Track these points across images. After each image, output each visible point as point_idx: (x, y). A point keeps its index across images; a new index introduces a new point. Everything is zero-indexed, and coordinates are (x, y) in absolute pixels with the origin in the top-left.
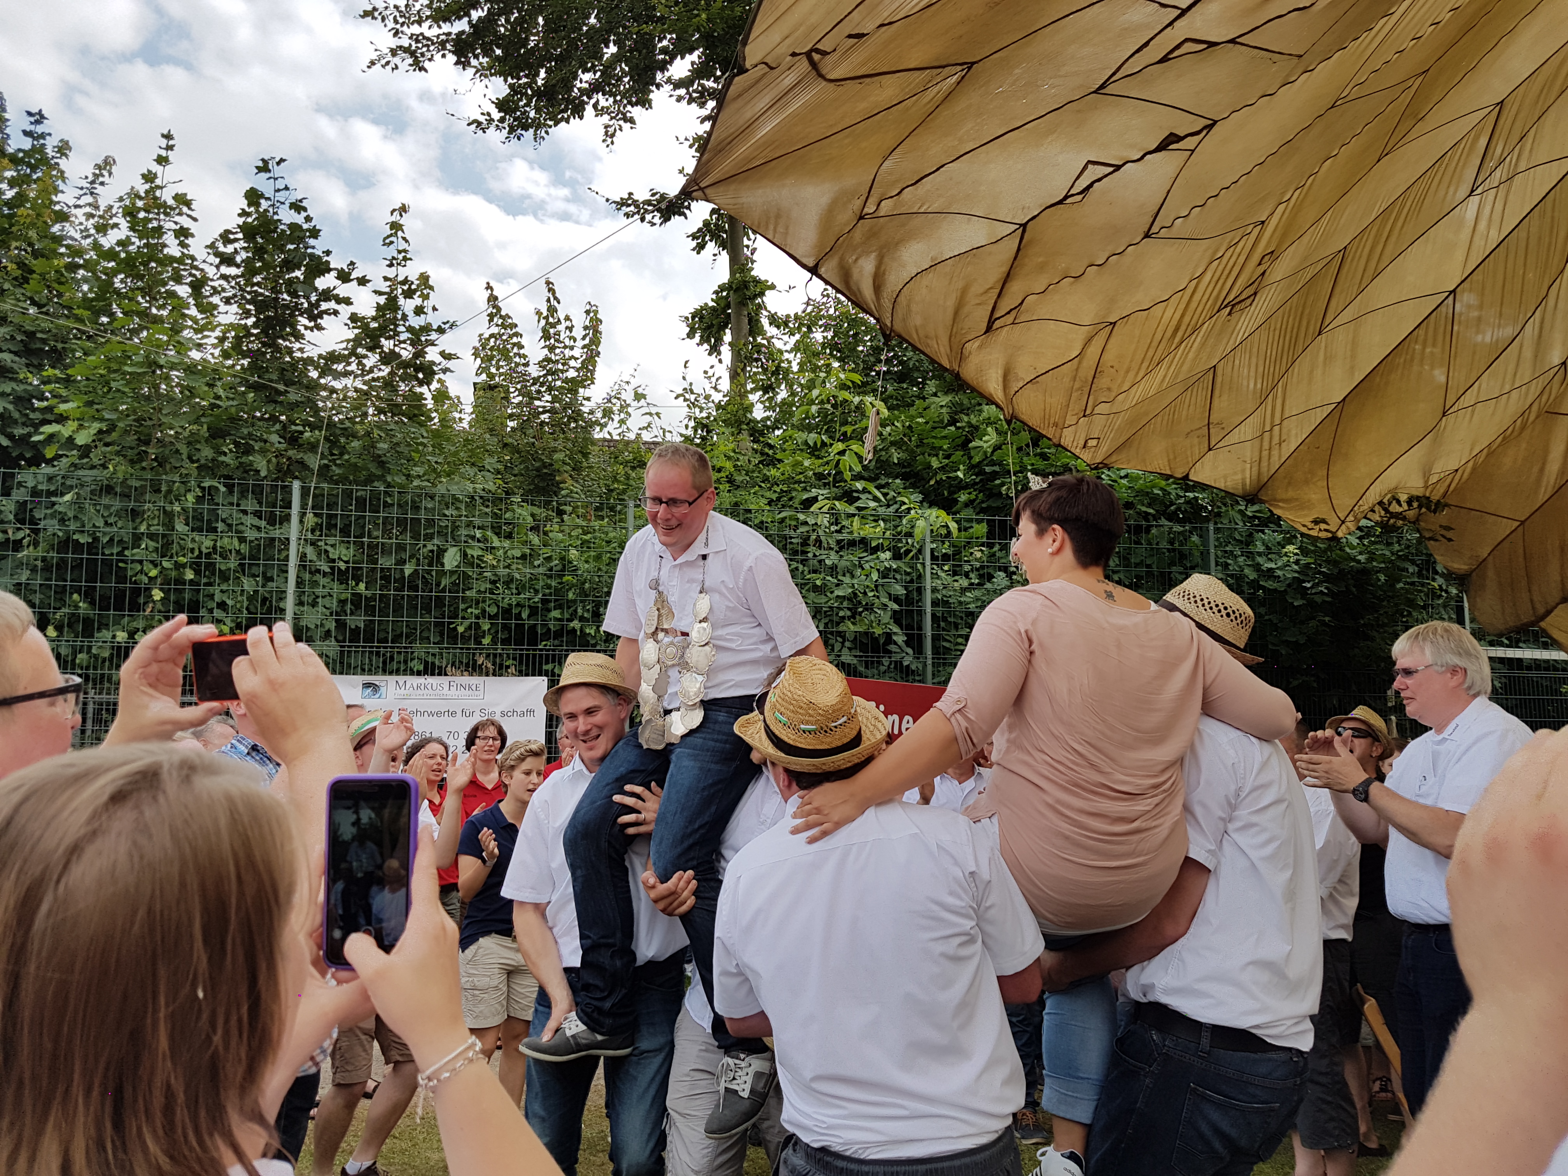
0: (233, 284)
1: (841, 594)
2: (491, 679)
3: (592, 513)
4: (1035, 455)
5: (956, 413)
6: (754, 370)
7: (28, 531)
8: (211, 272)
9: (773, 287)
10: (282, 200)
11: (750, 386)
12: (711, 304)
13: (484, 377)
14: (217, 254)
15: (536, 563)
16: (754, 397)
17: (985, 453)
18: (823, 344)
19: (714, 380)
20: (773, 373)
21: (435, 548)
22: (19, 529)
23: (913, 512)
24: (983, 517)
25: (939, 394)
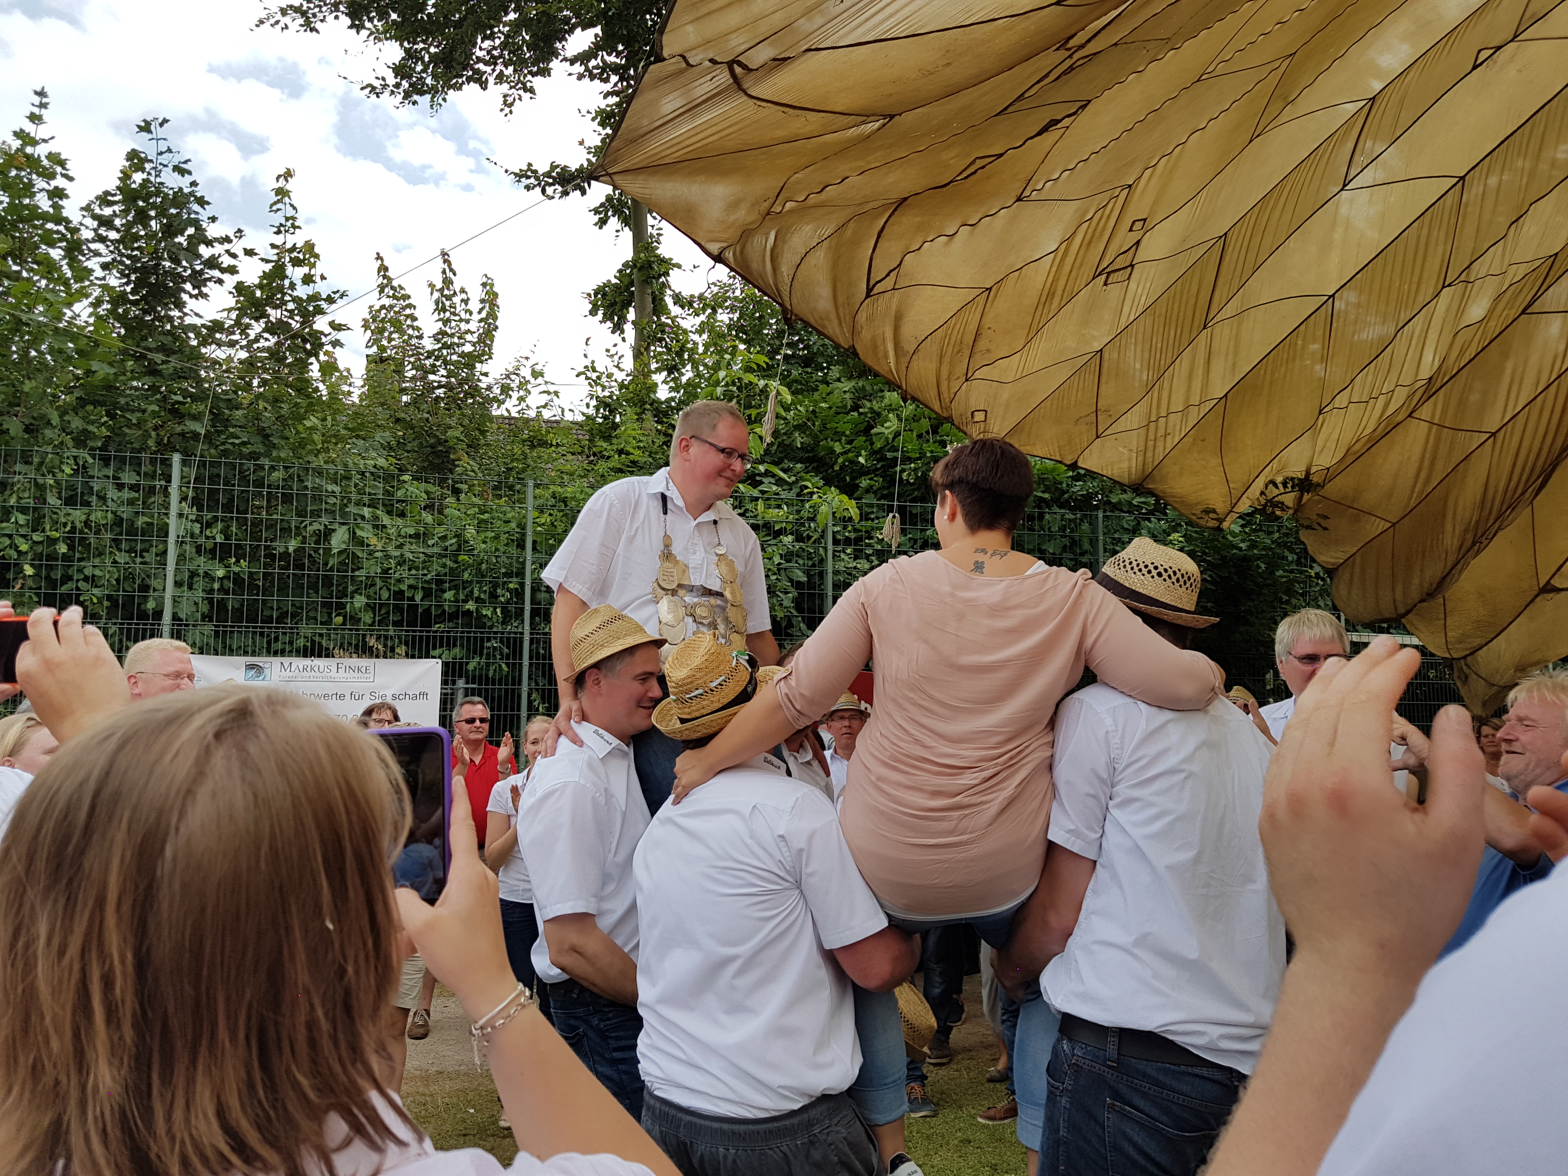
0: (112, 248)
2: (381, 661)
3: (489, 491)
4: (934, 442)
5: (859, 399)
6: (659, 349)
8: (88, 234)
9: (679, 266)
10: (165, 163)
11: (654, 366)
12: (614, 281)
13: (375, 349)
14: (95, 217)
15: (430, 542)
16: (658, 378)
17: (887, 438)
18: (729, 327)
19: (616, 358)
20: (677, 353)
21: (322, 528)
23: (815, 497)
24: (882, 502)
25: (843, 380)
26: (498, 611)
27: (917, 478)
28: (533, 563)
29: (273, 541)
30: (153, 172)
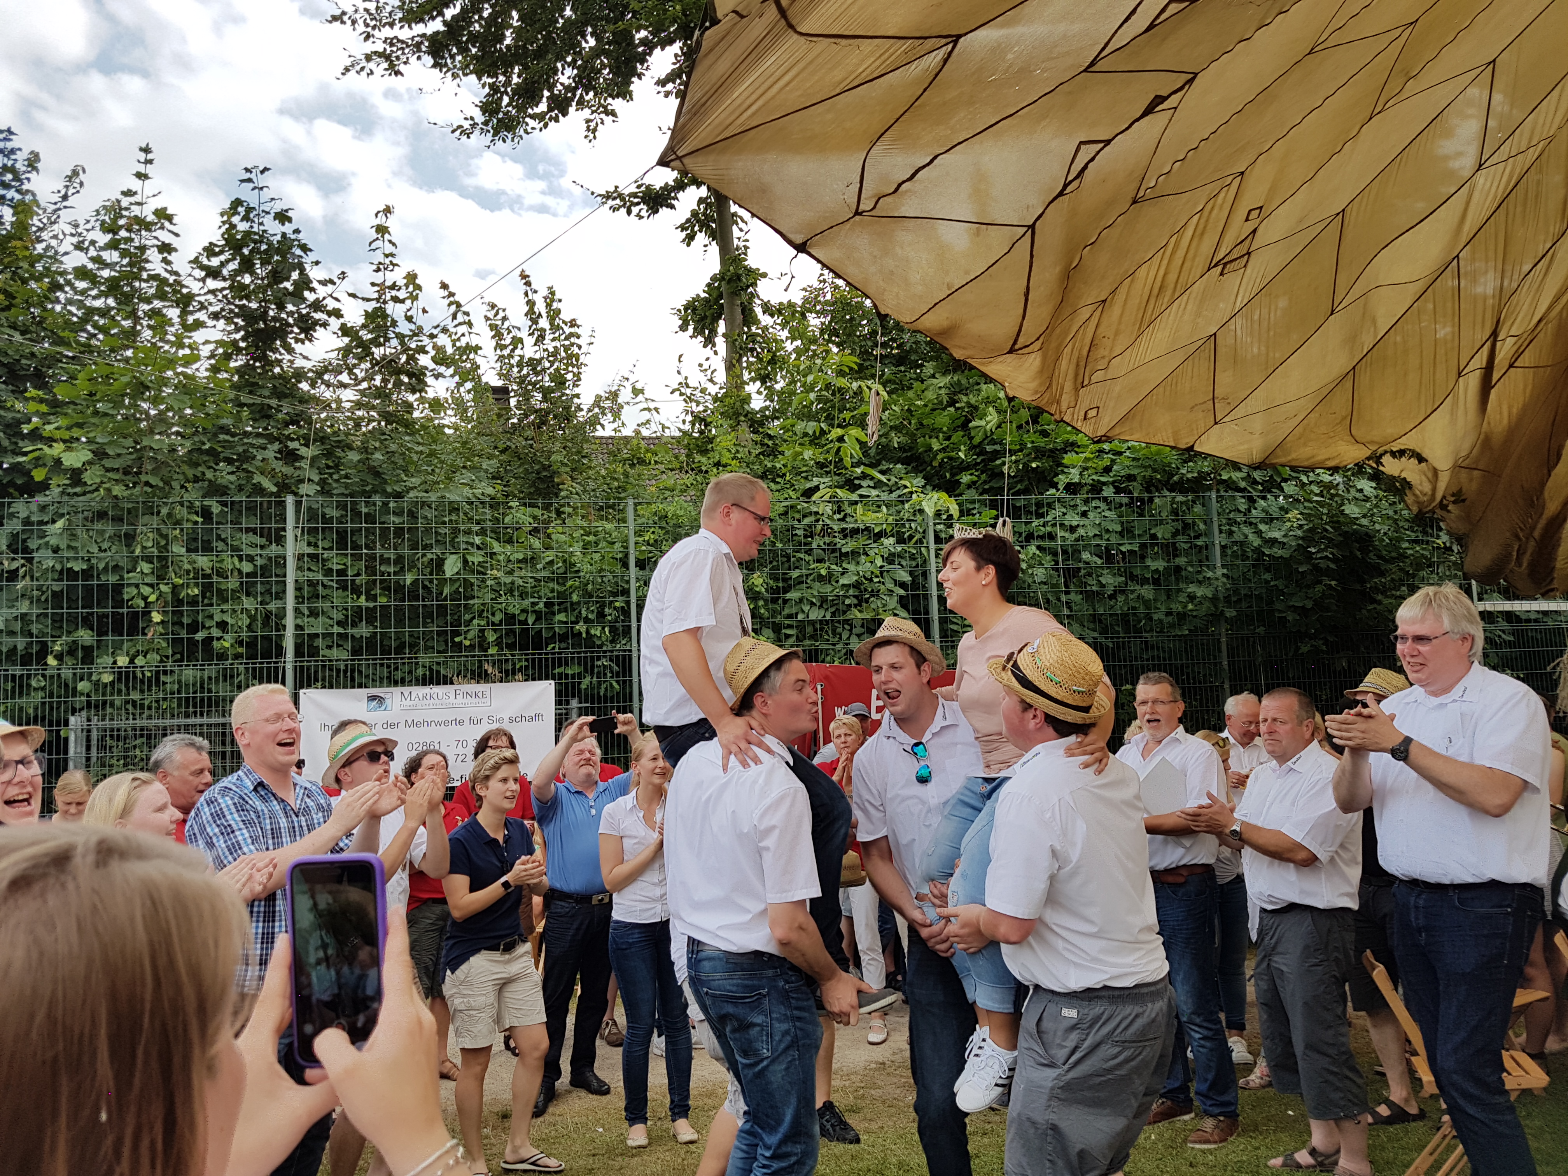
0: (220, 297)
1: (846, 582)
2: (498, 684)
3: (593, 513)
4: (1035, 432)
5: (955, 394)
6: (751, 359)
7: (22, 561)
8: (195, 287)
9: (764, 275)
10: (267, 209)
11: (747, 377)
12: (703, 295)
14: (202, 267)
15: (538, 567)
16: (751, 388)
17: (986, 432)
18: (821, 331)
19: (709, 372)
20: (769, 363)
21: (434, 557)
22: (14, 559)
23: (914, 496)
24: (986, 497)
25: (937, 375)
26: (607, 629)
27: (1018, 470)
28: (638, 580)
29: (389, 574)
30: (256, 220)
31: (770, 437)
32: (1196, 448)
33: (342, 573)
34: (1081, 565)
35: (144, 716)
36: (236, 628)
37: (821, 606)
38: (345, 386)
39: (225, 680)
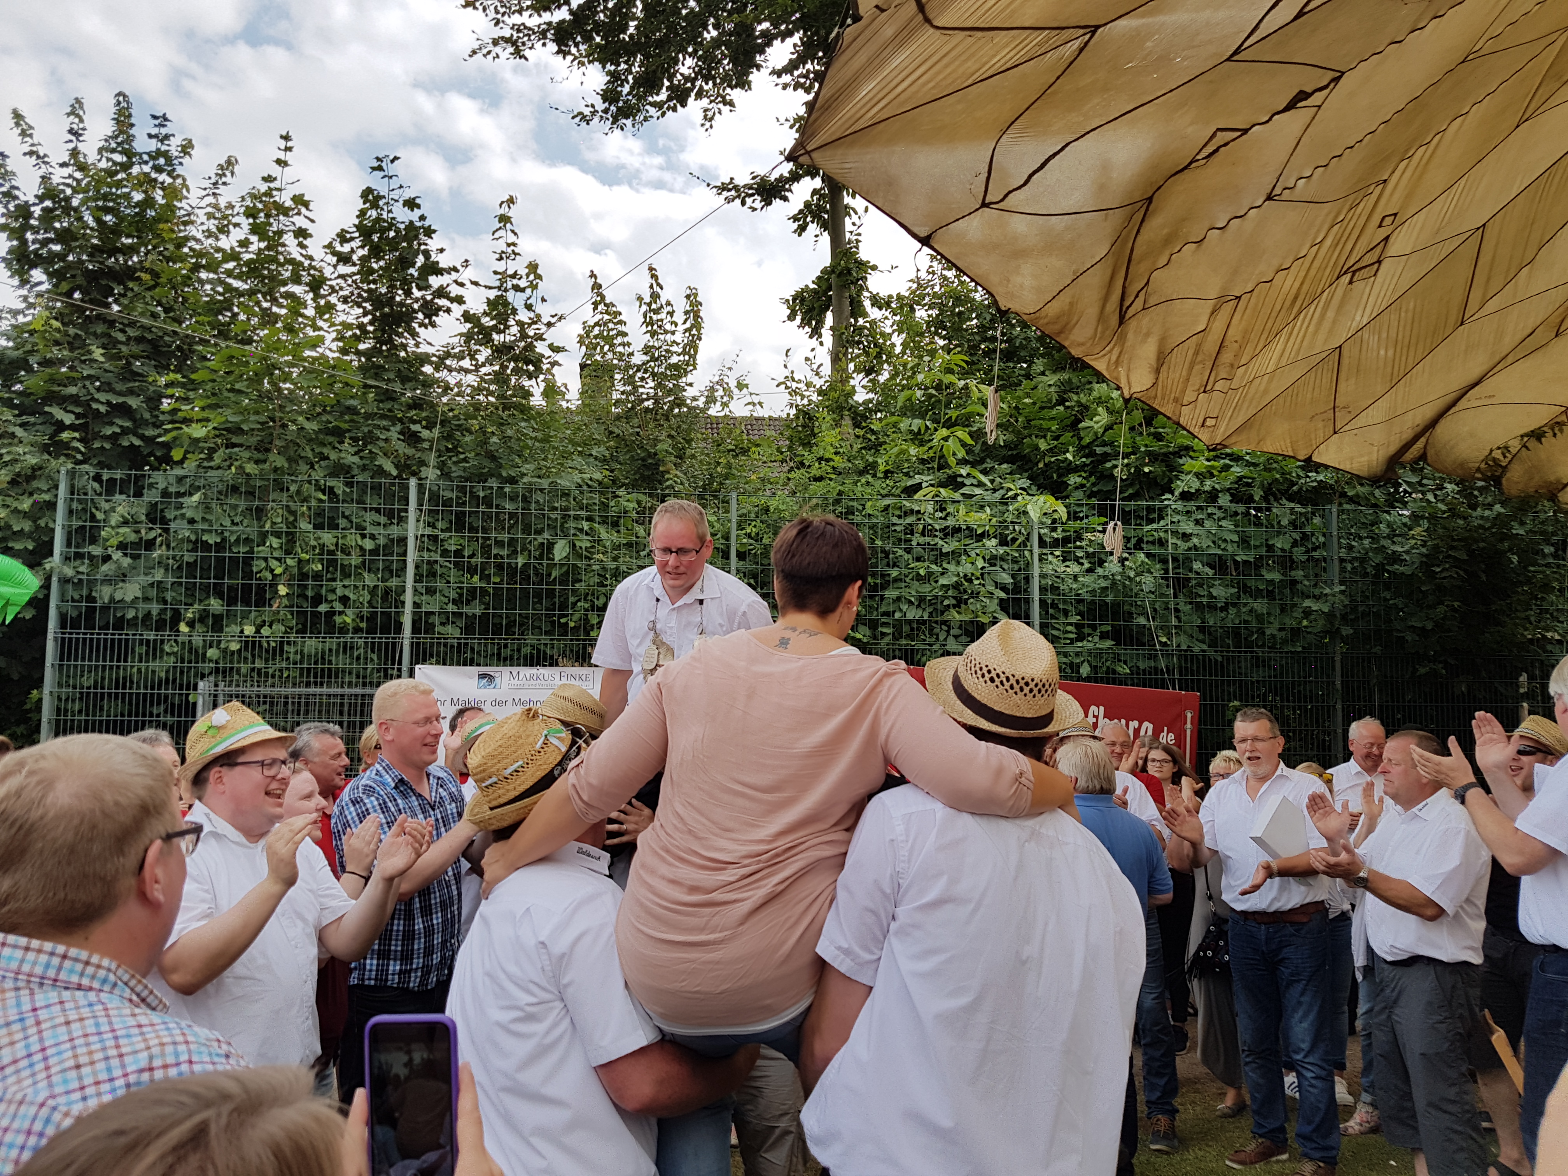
0: (350, 282)
1: (945, 583)
4: (1149, 435)
5: (1065, 392)
6: (856, 351)
7: (159, 531)
8: (328, 272)
9: (874, 268)
10: (396, 198)
11: (851, 369)
12: (812, 286)
14: (334, 253)
16: (855, 381)
17: (1096, 433)
18: (928, 322)
19: (815, 364)
20: (875, 355)
21: (545, 541)
22: (151, 529)
23: (1020, 498)
24: (1094, 501)
25: (1047, 373)
27: (1130, 473)
29: (502, 557)
30: (385, 207)
31: (873, 432)
32: (1314, 459)
33: (458, 553)
34: (1191, 575)
35: (268, 683)
36: (358, 604)
37: (919, 606)
38: (467, 371)
39: (345, 652)
